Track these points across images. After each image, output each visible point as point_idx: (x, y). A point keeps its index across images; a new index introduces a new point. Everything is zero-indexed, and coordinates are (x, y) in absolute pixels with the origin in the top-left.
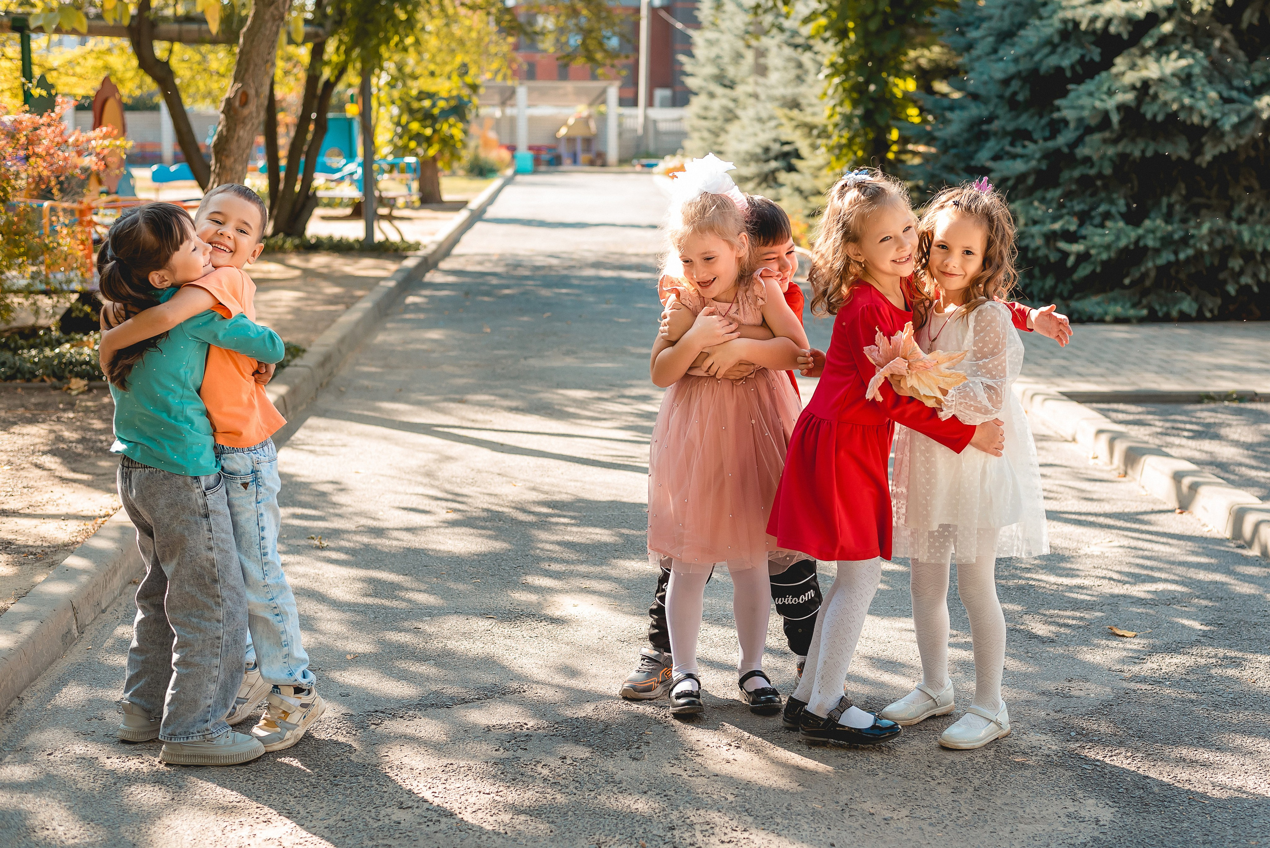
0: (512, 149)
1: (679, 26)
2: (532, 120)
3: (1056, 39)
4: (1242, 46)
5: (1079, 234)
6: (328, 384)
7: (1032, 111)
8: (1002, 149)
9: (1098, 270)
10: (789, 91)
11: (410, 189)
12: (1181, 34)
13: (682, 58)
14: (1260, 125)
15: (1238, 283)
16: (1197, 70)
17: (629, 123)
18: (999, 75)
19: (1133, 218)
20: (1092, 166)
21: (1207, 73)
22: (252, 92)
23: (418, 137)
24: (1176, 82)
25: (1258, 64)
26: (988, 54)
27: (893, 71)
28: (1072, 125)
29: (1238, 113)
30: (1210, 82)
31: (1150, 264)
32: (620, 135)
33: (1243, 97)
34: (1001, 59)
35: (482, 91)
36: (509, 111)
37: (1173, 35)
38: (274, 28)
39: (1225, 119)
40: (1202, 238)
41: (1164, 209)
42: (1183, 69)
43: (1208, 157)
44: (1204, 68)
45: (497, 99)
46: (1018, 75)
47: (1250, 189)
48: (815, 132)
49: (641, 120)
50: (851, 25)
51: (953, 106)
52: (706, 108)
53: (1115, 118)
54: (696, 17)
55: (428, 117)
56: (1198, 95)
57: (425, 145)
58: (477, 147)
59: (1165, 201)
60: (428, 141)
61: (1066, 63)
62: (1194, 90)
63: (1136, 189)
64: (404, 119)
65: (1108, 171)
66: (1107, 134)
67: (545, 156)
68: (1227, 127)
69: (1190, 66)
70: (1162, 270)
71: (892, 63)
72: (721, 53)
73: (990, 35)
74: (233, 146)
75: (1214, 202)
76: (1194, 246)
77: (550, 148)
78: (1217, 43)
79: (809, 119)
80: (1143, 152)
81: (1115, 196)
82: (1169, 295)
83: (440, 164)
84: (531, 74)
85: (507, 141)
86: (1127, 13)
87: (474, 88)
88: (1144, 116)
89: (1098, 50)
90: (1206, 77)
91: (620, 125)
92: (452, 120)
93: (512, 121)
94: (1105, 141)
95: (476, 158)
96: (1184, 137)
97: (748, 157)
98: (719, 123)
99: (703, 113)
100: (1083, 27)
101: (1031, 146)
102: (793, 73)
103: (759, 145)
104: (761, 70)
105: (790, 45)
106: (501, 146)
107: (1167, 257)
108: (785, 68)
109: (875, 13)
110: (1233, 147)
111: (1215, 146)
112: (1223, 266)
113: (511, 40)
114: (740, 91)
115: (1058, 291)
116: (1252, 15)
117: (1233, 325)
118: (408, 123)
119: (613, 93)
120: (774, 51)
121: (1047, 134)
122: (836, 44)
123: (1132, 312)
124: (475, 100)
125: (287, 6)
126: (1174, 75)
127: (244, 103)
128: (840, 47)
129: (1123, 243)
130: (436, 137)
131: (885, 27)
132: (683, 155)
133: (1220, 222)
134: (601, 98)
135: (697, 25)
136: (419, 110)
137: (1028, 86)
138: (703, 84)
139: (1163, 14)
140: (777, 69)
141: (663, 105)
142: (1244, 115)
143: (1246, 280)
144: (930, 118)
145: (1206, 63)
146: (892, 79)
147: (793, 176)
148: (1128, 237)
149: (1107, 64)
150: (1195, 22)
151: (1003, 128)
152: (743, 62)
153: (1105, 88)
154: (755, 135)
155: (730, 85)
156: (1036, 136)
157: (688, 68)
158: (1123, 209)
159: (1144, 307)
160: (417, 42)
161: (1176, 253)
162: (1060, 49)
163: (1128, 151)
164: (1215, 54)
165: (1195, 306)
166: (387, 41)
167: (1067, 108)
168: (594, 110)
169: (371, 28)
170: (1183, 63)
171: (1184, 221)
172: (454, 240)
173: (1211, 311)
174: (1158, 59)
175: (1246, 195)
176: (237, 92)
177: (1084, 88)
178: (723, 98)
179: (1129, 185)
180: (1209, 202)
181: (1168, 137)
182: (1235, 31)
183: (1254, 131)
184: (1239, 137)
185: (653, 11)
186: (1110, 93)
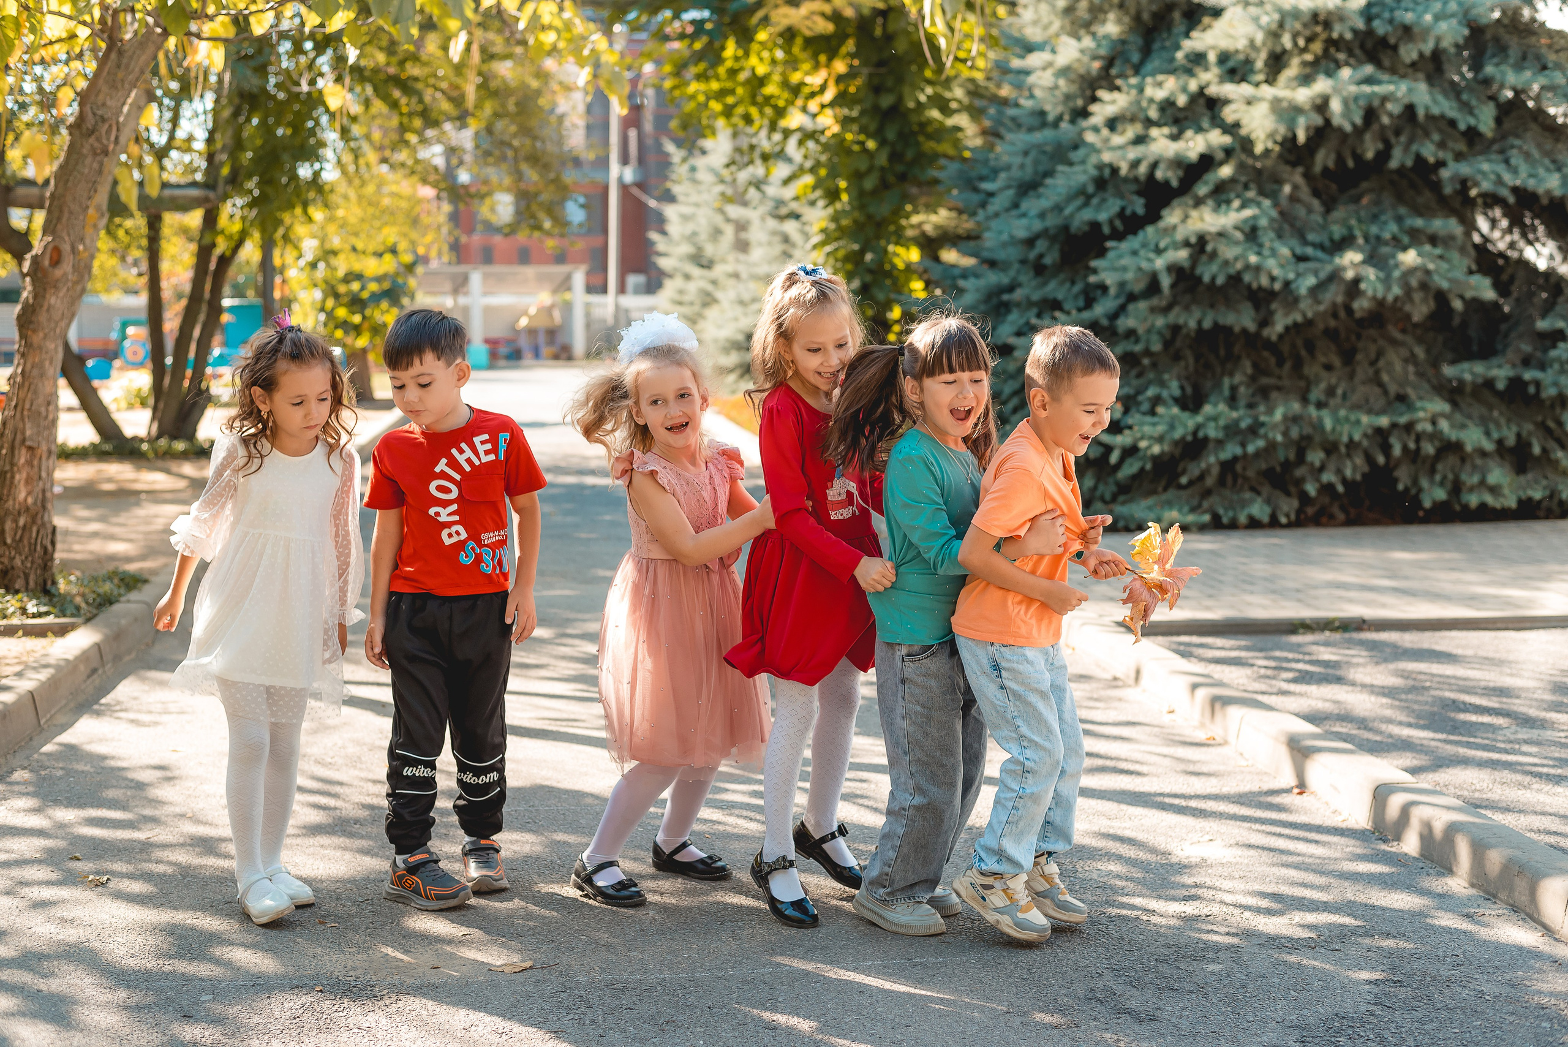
1: (652, 203)
2: (488, 311)
3: (1091, 189)
4: (1316, 193)
5: (1122, 424)
7: (1062, 276)
8: (1027, 323)
9: (1148, 466)
12: (1243, 179)
13: (654, 236)
14: (1342, 288)
15: (1318, 480)
16: (1263, 222)
17: (597, 313)
18: (1022, 234)
19: (1191, 402)
20: (1137, 341)
21: (1276, 225)
22: (66, 247)
23: (345, 325)
24: (1239, 235)
25: (1339, 213)
26: (1008, 210)
27: (893, 238)
28: (1112, 291)
29: (1316, 273)
30: (1280, 236)
31: (1212, 459)
32: (588, 326)
33: (1320, 254)
34: (1024, 215)
35: (419, 272)
36: (462, 300)
37: (1232, 180)
38: (96, 165)
39: (1300, 281)
40: (1275, 426)
41: (1226, 392)
42: (1246, 221)
43: (1279, 327)
44: (1272, 220)
45: (448, 286)
46: (1044, 233)
47: (1328, 367)
49: (611, 309)
50: (843, 184)
51: (965, 274)
52: (681, 292)
53: (1166, 282)
54: (670, 190)
55: (356, 303)
56: (1266, 252)
57: (353, 334)
59: (1227, 382)
60: (357, 329)
61: (1103, 217)
62: (1261, 246)
63: (1191, 368)
64: (329, 305)
65: (1157, 347)
66: (1155, 301)
67: (503, 350)
68: (1303, 291)
69: (1254, 218)
70: (1227, 467)
71: (892, 228)
72: (698, 230)
73: (1008, 187)
74: (42, 317)
75: (1286, 382)
76: (1265, 436)
77: (510, 342)
78: (1287, 189)
80: (1199, 322)
81: (1166, 376)
82: (1235, 497)
83: (371, 357)
84: (487, 257)
86: (1177, 154)
88: (1199, 279)
89: (1143, 201)
90: (1273, 229)
91: (588, 314)
92: (384, 305)
93: (466, 311)
94: (1153, 310)
96: (1249, 304)
97: (728, 345)
98: (696, 308)
99: (678, 297)
100: (1123, 173)
102: (778, 248)
103: (741, 331)
104: (742, 246)
105: (774, 216)
107: (1232, 450)
108: (770, 244)
109: (870, 169)
110: (1310, 315)
111: (1287, 315)
112: (1301, 458)
114: (719, 270)
115: (1098, 493)
116: (1327, 155)
117: (1312, 531)
118: (333, 309)
119: (579, 278)
120: (756, 223)
121: (1081, 303)
122: (826, 206)
123: (1191, 518)
124: (412, 282)
125: (113, 138)
126: (1236, 228)
127: (56, 262)
128: (830, 210)
129: (1178, 434)
130: (366, 325)
131: (884, 185)
133: (1296, 407)
134: (565, 284)
135: (670, 198)
136: (345, 294)
137: (1057, 247)
138: (678, 265)
139: (1220, 155)
140: (760, 244)
141: (638, 291)
142: (1323, 275)
143: (1328, 477)
144: (938, 292)
145: (1274, 213)
146: (891, 248)
148: (1185, 426)
149: (1153, 216)
150: (1258, 165)
151: (1028, 298)
152: (722, 238)
153: (1151, 246)
154: (736, 319)
155: (708, 265)
156: (1067, 306)
157: (661, 247)
158: (1177, 392)
159: (1205, 512)
161: (1243, 445)
162: (1095, 201)
163: (1181, 321)
164: (1284, 202)
165: (1268, 510)
167: (1105, 269)
168: (559, 298)
170: (1248, 213)
171: (1251, 406)
173: (1287, 516)
174: (1216, 209)
175: (1324, 374)
176: (45, 247)
177: (1125, 246)
178: (700, 278)
179: (1182, 363)
180: (1280, 383)
181: (1229, 304)
182: (1307, 176)
183: (1334, 295)
184: (1318, 302)
185: (624, 188)
186: (1159, 251)
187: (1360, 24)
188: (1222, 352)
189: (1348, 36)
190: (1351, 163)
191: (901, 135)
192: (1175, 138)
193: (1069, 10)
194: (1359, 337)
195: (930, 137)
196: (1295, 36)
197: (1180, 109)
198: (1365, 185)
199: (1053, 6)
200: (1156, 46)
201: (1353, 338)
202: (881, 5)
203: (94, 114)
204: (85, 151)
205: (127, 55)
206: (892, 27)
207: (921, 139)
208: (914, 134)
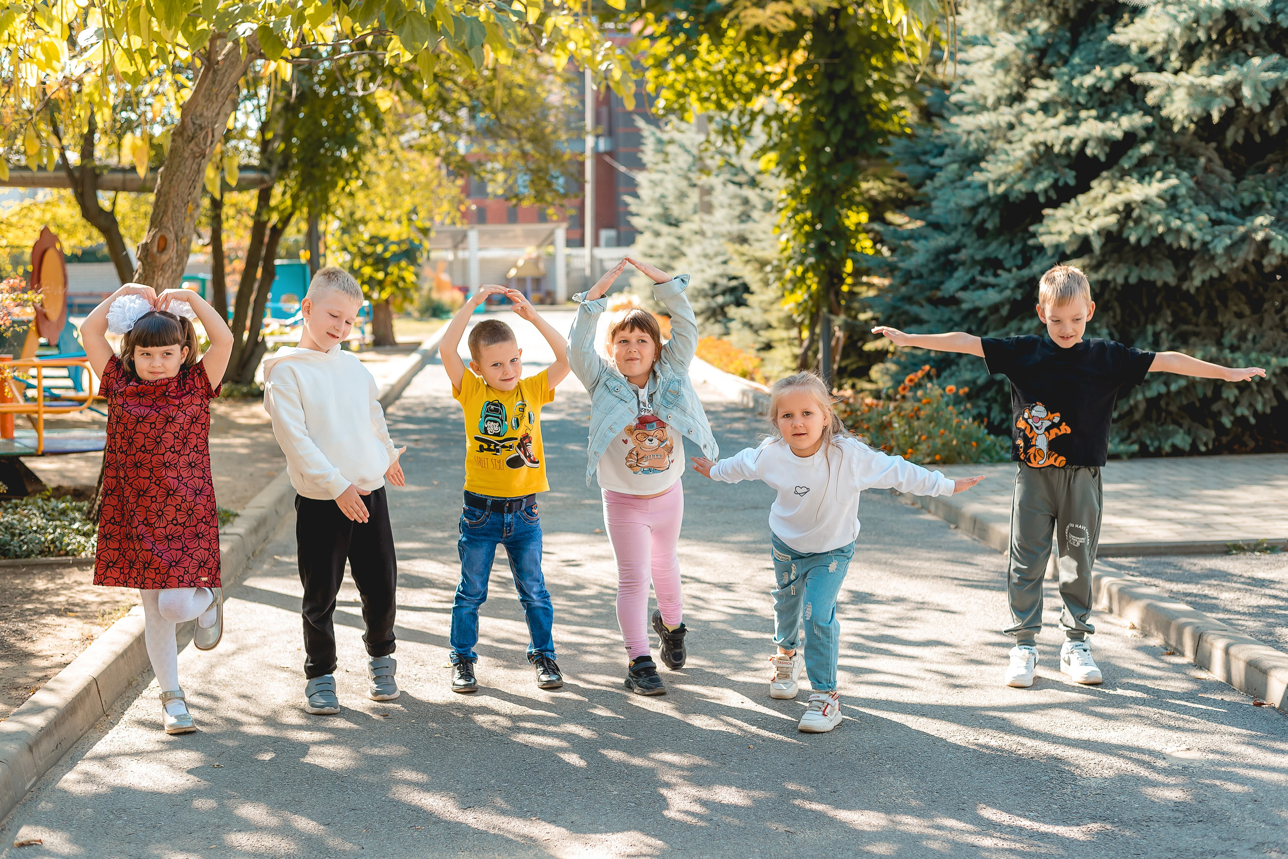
0: (465, 290)
1: (622, 169)
2: (483, 262)
3: (1028, 163)
4: (1227, 165)
6: (262, 551)
7: (1002, 238)
8: (972, 279)
10: (736, 228)
11: (363, 332)
12: (1163, 154)
13: (628, 199)
14: (1254, 247)
15: (1233, 414)
16: (1183, 191)
17: (577, 263)
18: (967, 203)
21: (1193, 194)
22: (171, 237)
23: (371, 281)
24: (1161, 203)
25: (1248, 182)
26: (953, 182)
27: (846, 204)
28: (1049, 251)
29: (1230, 234)
30: (1197, 203)
31: (1140, 397)
32: (568, 274)
33: (1232, 218)
34: (968, 186)
35: (433, 234)
36: (461, 254)
37: (1154, 155)
38: (195, 167)
39: (1216, 241)
41: (1150, 339)
42: (1166, 190)
43: (1197, 282)
44: (1190, 189)
45: (449, 243)
46: (985, 203)
47: (1240, 315)
48: (768, 268)
49: (588, 260)
50: (801, 158)
51: (913, 236)
52: (652, 247)
53: (1097, 244)
54: (640, 159)
55: (380, 262)
56: (1186, 218)
57: (377, 289)
58: (430, 290)
59: (1150, 329)
60: (381, 284)
61: (1038, 188)
62: (1181, 212)
63: (1119, 318)
64: (357, 264)
66: (1087, 260)
68: (1220, 250)
69: (1175, 187)
70: (1152, 403)
71: (844, 197)
72: (666, 193)
73: (954, 162)
75: (1202, 329)
78: (1203, 160)
79: (759, 254)
80: (1126, 278)
82: (1160, 429)
83: (392, 308)
84: (481, 217)
85: (459, 283)
86: (1104, 133)
87: (425, 232)
88: (1126, 241)
89: (1073, 173)
90: (1192, 198)
91: (568, 265)
92: (403, 264)
93: (465, 263)
95: (429, 300)
96: (1170, 262)
97: (696, 293)
98: (666, 260)
99: (649, 252)
100: (1057, 149)
101: (1004, 275)
102: (739, 209)
103: (707, 281)
104: (707, 208)
105: (734, 183)
106: (454, 287)
107: (1157, 389)
108: (730, 206)
109: (826, 145)
110: (1224, 271)
111: (1204, 271)
112: (1217, 397)
113: (460, 182)
114: (685, 229)
116: (1237, 132)
117: (1228, 458)
118: (360, 268)
119: (560, 235)
120: (719, 187)
121: (1019, 262)
122: (788, 177)
123: (1122, 448)
124: (426, 244)
125: (209, 143)
126: (1159, 196)
127: (163, 249)
128: (791, 181)
130: (388, 281)
131: (837, 158)
132: (630, 292)
133: (1212, 350)
134: (549, 239)
135: (642, 167)
136: (370, 255)
137: (997, 213)
138: (649, 223)
139: (1142, 134)
140: (722, 206)
141: (608, 244)
142: (1236, 236)
143: (1241, 411)
144: (885, 249)
145: (1191, 183)
146: (844, 212)
147: (743, 312)
149: (1084, 187)
150: (1176, 141)
151: (972, 258)
152: (686, 200)
153: (1084, 213)
154: (703, 271)
155: (674, 223)
156: (1007, 265)
157: (633, 208)
159: (1134, 442)
160: (365, 186)
161: (1167, 385)
162: (1032, 174)
163: (1110, 277)
164: (1200, 173)
165: (1189, 440)
166: (334, 185)
167: (1043, 234)
168: (543, 251)
169: (317, 172)
170: (1169, 183)
172: (406, 382)
173: (1206, 444)
174: (1141, 180)
175: (1236, 321)
176: (154, 236)
177: (1060, 213)
178: (668, 236)
179: (1111, 313)
180: (1197, 329)
181: (1152, 261)
182: (1218, 150)
183: (1247, 253)
184: (1233, 261)
185: (598, 156)
186: (1090, 217)
187: (1267, 19)
188: (1145, 303)
189: (1257, 28)
190: (1258, 138)
191: (853, 116)
192: (1102, 118)
193: (1005, 9)
194: (1266, 289)
195: (876, 116)
196: (1209, 30)
197: (1106, 94)
198: (1270, 156)
199: (991, 7)
200: (1082, 39)
201: (1261, 289)
202: (835, 5)
203: (194, 124)
204: (186, 155)
205: (220, 73)
206: (842, 24)
207: (869, 117)
208: (863, 113)
